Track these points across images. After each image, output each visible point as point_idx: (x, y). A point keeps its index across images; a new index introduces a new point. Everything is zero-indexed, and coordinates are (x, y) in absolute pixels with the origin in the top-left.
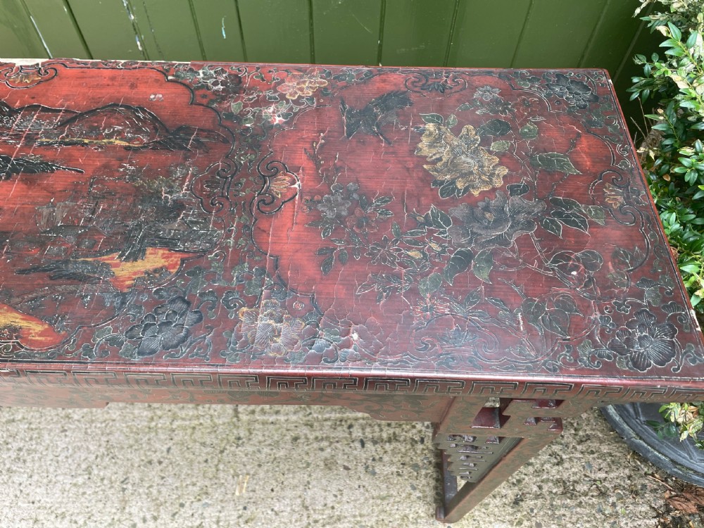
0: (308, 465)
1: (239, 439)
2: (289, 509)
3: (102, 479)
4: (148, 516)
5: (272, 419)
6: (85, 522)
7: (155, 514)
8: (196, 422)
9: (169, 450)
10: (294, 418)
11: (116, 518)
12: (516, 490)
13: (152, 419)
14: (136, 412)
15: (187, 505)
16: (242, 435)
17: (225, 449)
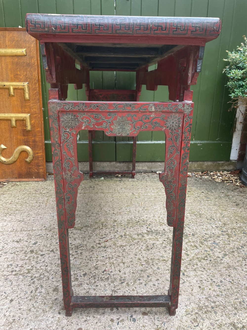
0: (162, 201)
1: (136, 198)
2: (159, 208)
3: (92, 205)
4: (111, 210)
5: (146, 194)
6: (88, 212)
7: (113, 210)
8: (120, 195)
9: (113, 200)
10: (154, 194)
11: (99, 211)
12: (235, 203)
13: (105, 195)
14: (99, 194)
15: (124, 208)
16: (137, 197)
17: (132, 199)
